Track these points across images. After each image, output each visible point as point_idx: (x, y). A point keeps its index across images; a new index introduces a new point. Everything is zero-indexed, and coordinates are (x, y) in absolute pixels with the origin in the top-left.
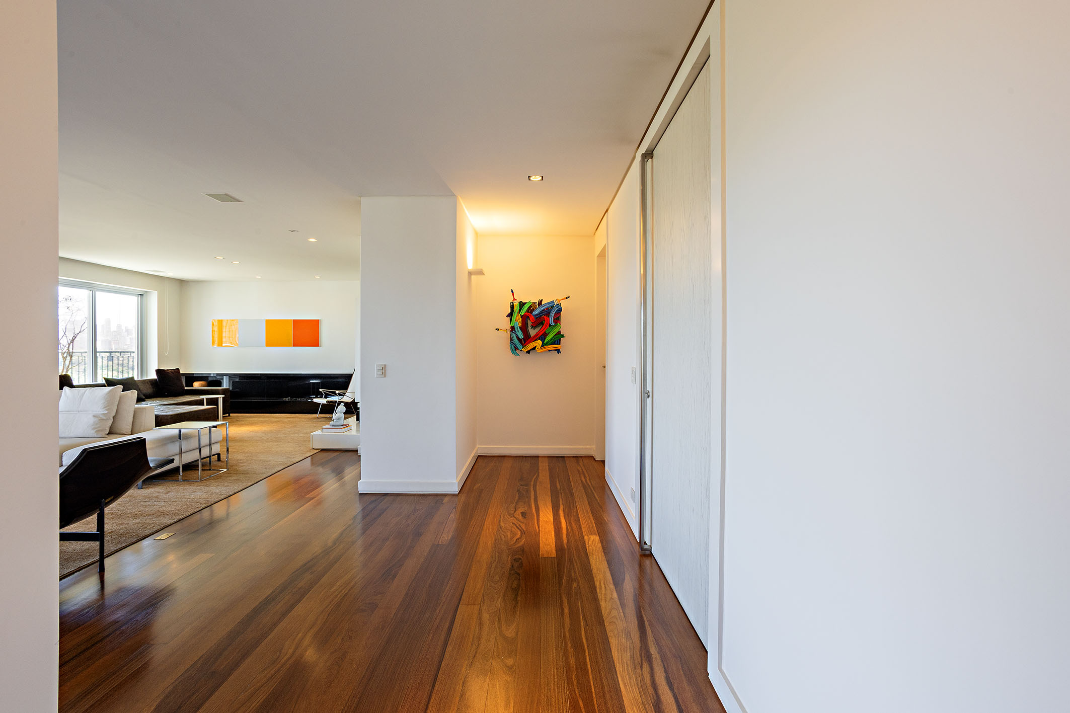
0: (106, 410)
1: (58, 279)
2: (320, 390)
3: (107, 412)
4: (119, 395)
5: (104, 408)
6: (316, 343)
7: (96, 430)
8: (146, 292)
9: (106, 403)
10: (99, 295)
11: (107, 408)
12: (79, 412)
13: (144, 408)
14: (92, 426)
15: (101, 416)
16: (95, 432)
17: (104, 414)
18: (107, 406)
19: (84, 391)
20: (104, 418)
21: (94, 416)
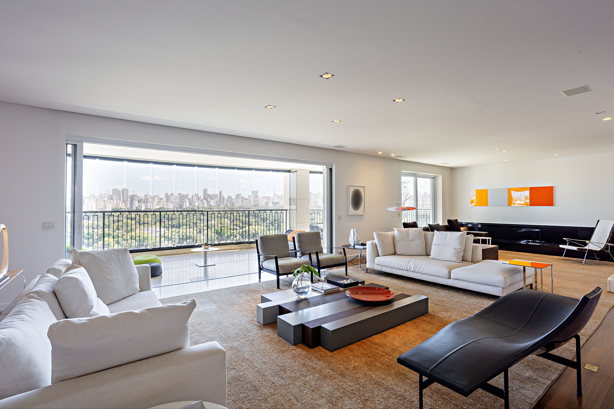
0: (461, 246)
1: (401, 172)
2: (564, 239)
4: (465, 237)
5: (459, 244)
6: (551, 203)
7: (457, 257)
8: (436, 176)
9: (460, 241)
10: (418, 179)
12: (445, 245)
13: (477, 246)
14: (454, 255)
15: (457, 249)
16: (457, 258)
17: (459, 248)
19: (446, 233)
20: (460, 251)
21: (454, 249)
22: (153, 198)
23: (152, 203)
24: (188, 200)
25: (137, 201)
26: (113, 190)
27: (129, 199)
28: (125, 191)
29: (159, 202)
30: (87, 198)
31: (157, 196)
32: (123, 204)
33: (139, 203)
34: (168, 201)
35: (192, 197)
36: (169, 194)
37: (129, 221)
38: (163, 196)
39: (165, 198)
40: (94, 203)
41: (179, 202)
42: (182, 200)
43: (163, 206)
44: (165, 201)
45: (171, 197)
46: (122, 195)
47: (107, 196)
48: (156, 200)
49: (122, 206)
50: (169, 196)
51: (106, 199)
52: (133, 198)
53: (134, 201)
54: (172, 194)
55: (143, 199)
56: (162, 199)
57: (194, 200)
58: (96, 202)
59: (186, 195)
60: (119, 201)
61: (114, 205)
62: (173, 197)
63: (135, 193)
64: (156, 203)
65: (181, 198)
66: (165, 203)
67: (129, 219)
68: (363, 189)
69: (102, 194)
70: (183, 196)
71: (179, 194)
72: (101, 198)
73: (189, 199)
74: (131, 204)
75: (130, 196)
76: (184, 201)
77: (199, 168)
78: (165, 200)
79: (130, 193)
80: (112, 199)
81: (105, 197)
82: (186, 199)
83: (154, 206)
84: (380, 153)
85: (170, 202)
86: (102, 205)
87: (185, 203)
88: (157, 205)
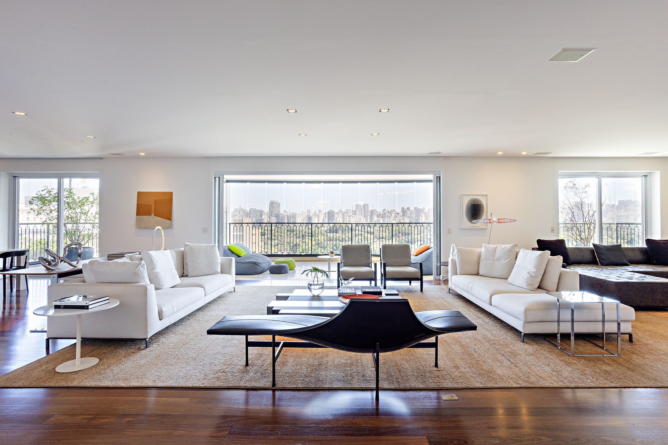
0: (536, 269)
3: (536, 271)
4: (547, 259)
5: (535, 267)
7: (527, 283)
8: (649, 172)
9: (537, 263)
11: (537, 268)
12: (522, 267)
13: (568, 272)
14: (526, 280)
15: (532, 273)
16: (527, 285)
17: (534, 272)
18: (537, 267)
20: (534, 275)
21: (528, 272)
22: (390, 213)
23: (389, 218)
24: (424, 215)
25: (376, 216)
26: (356, 205)
27: (369, 214)
28: (366, 206)
29: (395, 217)
30: (337, 213)
31: (394, 211)
32: (364, 218)
33: (378, 218)
34: (404, 216)
35: (428, 211)
36: (406, 208)
37: (369, 235)
38: (399, 211)
39: (402, 213)
40: (341, 218)
41: (415, 216)
42: (418, 215)
43: (399, 220)
44: (401, 216)
45: (407, 211)
46: (363, 210)
47: (352, 211)
48: (393, 215)
49: (363, 221)
50: (405, 211)
51: (350, 214)
52: (372, 212)
53: (374, 216)
54: (408, 208)
55: (381, 214)
56: (398, 213)
57: (430, 214)
58: (343, 217)
59: (422, 209)
60: (361, 215)
61: (357, 220)
62: (409, 211)
63: (374, 208)
64: (393, 218)
65: (417, 212)
66: (401, 218)
67: (369, 233)
68: (485, 197)
69: (347, 210)
70: (419, 210)
71: (415, 208)
72: (347, 213)
73: (425, 213)
74: (371, 219)
75: (370, 211)
76: (420, 215)
77: (324, 184)
78: (401, 214)
79: (370, 208)
80: (355, 214)
81: (350, 213)
82: (422, 214)
83: (391, 220)
84: (500, 153)
85: (406, 217)
86: (347, 220)
87: (421, 217)
88: (394, 219)
